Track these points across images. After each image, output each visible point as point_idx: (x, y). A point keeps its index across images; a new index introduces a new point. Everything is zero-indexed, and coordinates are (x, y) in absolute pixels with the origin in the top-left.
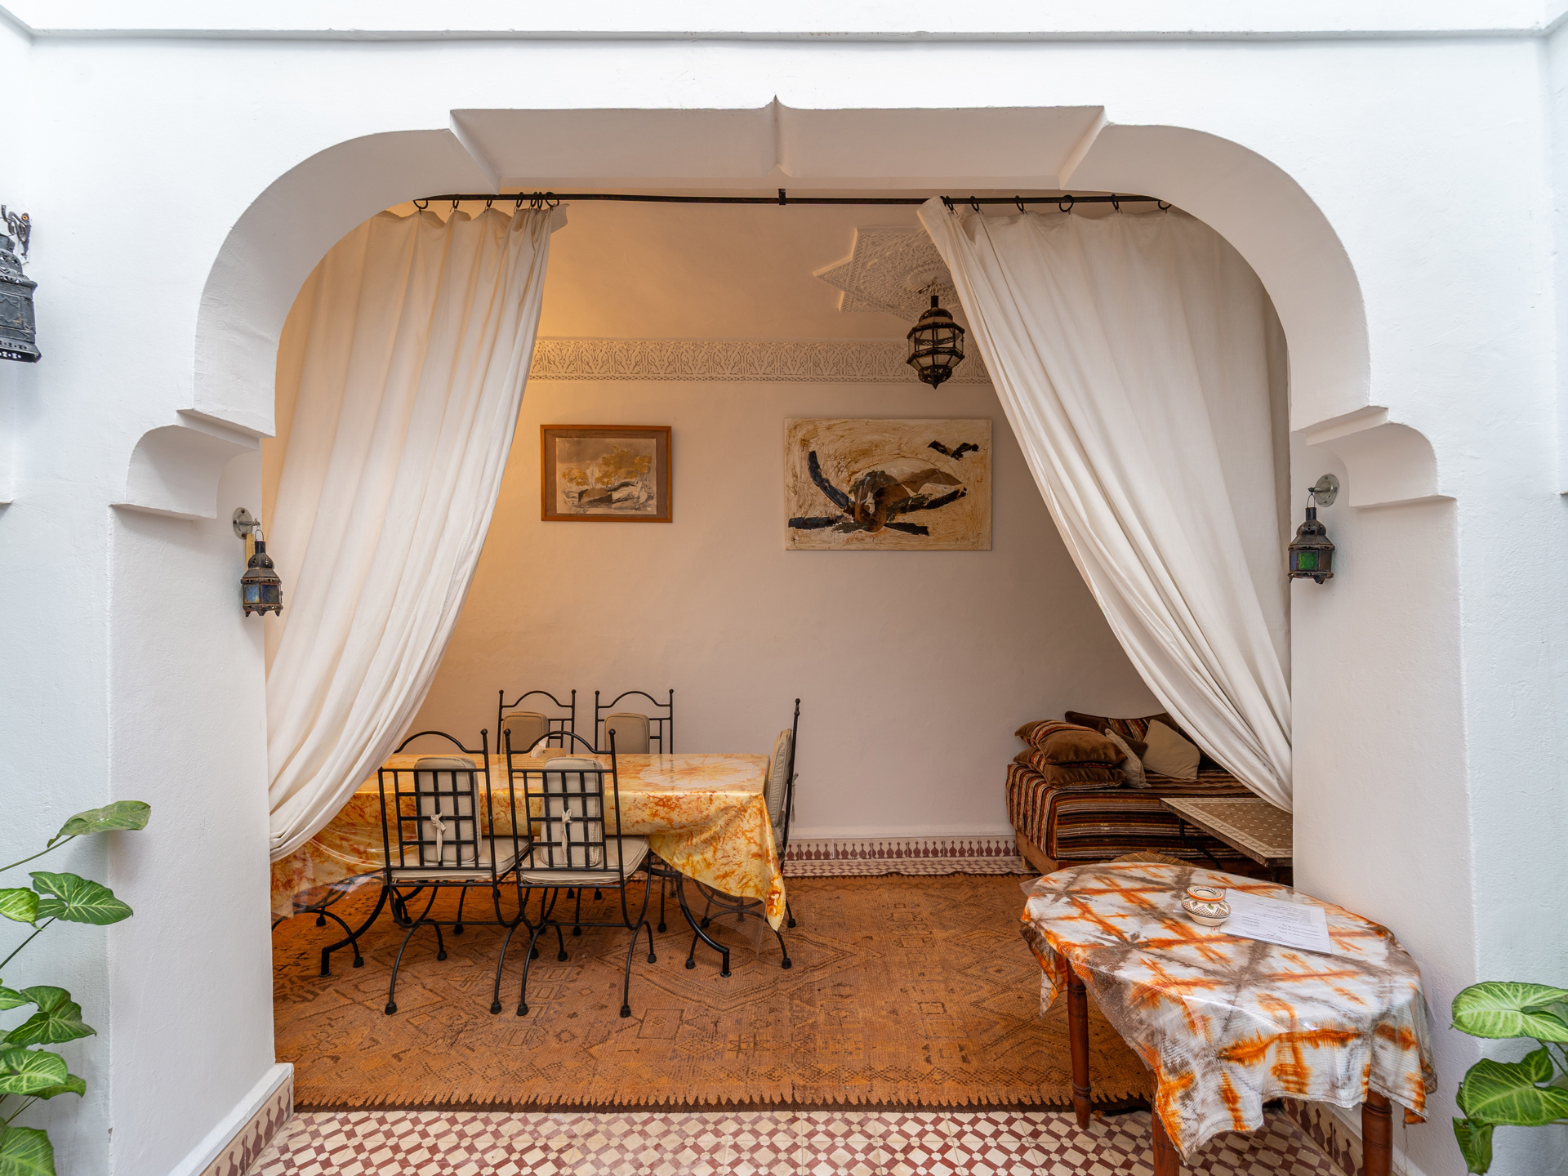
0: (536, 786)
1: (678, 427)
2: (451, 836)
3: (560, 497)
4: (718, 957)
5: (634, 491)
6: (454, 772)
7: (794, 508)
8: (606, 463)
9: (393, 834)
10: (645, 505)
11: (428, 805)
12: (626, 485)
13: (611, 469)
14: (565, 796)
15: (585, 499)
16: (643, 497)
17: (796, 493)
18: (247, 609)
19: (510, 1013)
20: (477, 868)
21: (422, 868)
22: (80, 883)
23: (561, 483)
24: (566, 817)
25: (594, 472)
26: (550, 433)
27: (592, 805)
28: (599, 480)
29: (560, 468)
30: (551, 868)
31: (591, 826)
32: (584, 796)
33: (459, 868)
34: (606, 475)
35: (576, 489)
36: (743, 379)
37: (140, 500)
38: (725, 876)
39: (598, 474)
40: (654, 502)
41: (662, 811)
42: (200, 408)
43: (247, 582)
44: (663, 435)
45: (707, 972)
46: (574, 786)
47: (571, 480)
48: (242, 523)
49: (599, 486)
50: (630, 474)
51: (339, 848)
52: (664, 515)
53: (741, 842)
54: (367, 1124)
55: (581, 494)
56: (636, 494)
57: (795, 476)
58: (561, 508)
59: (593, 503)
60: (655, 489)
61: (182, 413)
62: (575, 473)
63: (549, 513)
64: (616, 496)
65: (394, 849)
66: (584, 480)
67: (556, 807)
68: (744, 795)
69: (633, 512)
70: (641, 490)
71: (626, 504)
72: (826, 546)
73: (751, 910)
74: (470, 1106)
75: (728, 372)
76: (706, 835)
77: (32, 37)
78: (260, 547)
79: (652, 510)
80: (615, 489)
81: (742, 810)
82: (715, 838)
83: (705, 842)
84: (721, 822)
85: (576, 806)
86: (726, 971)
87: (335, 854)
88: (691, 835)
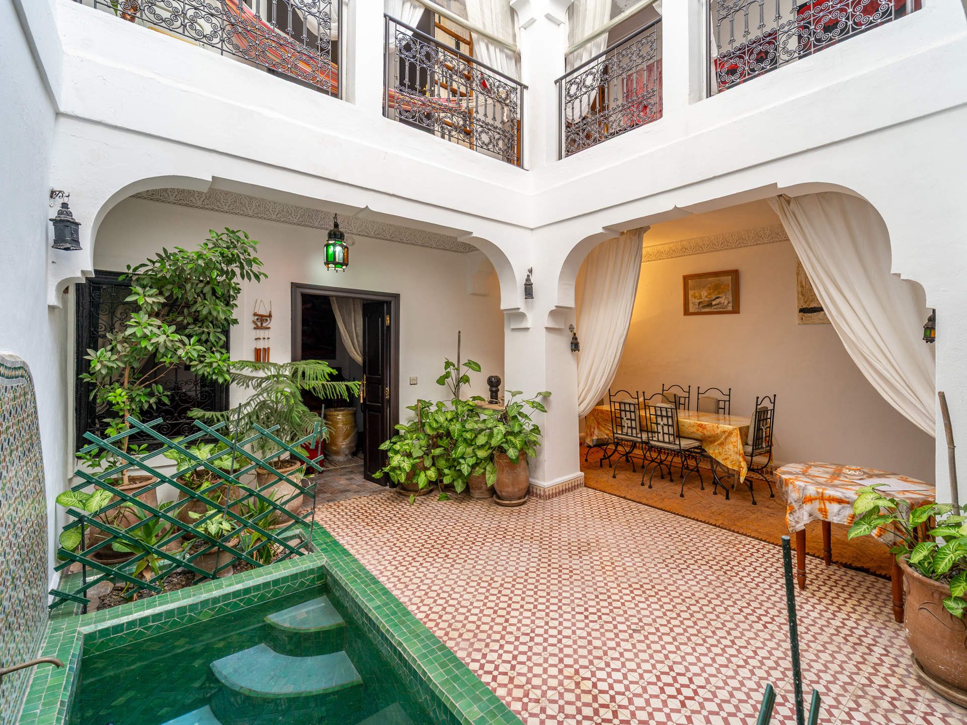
0: (653, 411)
1: (743, 269)
2: (630, 425)
3: (691, 305)
4: (724, 492)
5: (722, 300)
6: (630, 404)
7: (802, 302)
8: (709, 289)
9: (614, 423)
10: (726, 306)
11: (623, 413)
12: (718, 298)
13: (711, 291)
14: (662, 416)
15: (701, 305)
16: (726, 303)
17: (803, 295)
18: (572, 350)
19: (646, 487)
20: (637, 437)
21: (622, 434)
22: (540, 404)
23: (691, 299)
24: (662, 423)
25: (704, 293)
26: (686, 278)
27: (670, 420)
28: (706, 297)
29: (691, 293)
30: (658, 441)
31: (670, 428)
32: (667, 417)
33: (632, 436)
34: (709, 294)
35: (697, 301)
36: (774, 242)
37: (550, 326)
38: (726, 459)
39: (706, 294)
40: (730, 305)
41: (700, 429)
42: (559, 305)
43: (572, 343)
44: (735, 274)
45: (721, 498)
46: (664, 413)
47: (695, 298)
48: (571, 328)
49: (707, 299)
50: (719, 293)
51: (604, 427)
52: (736, 310)
53: (731, 446)
54: (599, 493)
55: (699, 303)
56: (722, 302)
57: (802, 286)
58: (691, 310)
59: (704, 307)
60: (731, 299)
61: (556, 306)
62: (697, 294)
63: (687, 312)
64: (714, 303)
65: (615, 428)
66: (701, 297)
67: (659, 419)
68: (731, 427)
69: (722, 310)
70: (725, 300)
71: (718, 306)
72: (822, 322)
73: (732, 474)
74: (624, 498)
75: (765, 240)
76: (719, 442)
77: (532, 229)
78: (575, 334)
79: (730, 308)
80: (714, 300)
81: (730, 433)
82: (722, 444)
83: (719, 444)
84: (723, 437)
85: (665, 420)
86: (728, 498)
87: (603, 429)
88: (715, 441)
